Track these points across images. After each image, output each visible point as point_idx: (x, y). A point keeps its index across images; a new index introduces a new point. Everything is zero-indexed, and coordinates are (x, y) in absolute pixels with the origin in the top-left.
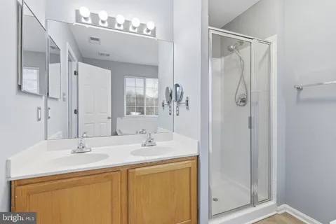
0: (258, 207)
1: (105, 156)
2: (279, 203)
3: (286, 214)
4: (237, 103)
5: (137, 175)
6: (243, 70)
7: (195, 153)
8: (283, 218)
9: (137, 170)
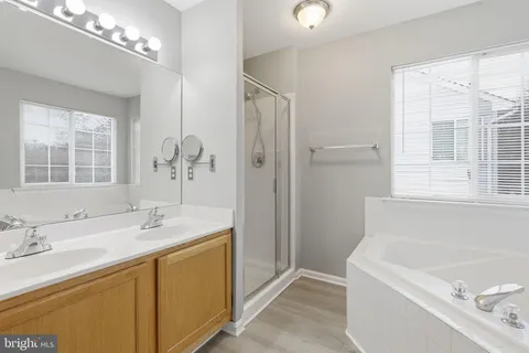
0: (282, 277)
1: (103, 252)
2: (297, 267)
3: (302, 278)
4: (253, 162)
5: (169, 263)
6: (259, 124)
7: (230, 226)
8: (301, 282)
9: (169, 256)
